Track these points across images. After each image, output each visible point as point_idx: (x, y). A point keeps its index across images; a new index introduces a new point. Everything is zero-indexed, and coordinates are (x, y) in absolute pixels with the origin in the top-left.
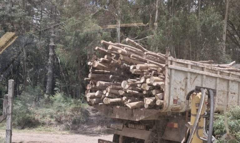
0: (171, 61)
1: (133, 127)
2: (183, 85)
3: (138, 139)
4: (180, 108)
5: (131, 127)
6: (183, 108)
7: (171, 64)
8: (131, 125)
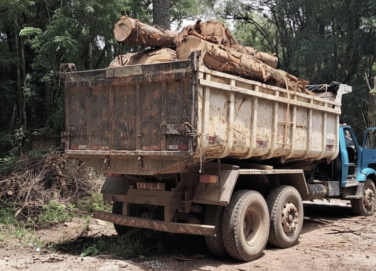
0: (205, 74)
1: (145, 187)
2: (224, 113)
3: (153, 206)
4: (220, 151)
5: (141, 187)
6: (224, 151)
7: (205, 78)
8: (141, 184)
